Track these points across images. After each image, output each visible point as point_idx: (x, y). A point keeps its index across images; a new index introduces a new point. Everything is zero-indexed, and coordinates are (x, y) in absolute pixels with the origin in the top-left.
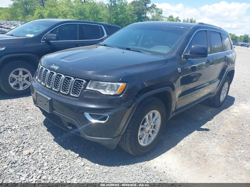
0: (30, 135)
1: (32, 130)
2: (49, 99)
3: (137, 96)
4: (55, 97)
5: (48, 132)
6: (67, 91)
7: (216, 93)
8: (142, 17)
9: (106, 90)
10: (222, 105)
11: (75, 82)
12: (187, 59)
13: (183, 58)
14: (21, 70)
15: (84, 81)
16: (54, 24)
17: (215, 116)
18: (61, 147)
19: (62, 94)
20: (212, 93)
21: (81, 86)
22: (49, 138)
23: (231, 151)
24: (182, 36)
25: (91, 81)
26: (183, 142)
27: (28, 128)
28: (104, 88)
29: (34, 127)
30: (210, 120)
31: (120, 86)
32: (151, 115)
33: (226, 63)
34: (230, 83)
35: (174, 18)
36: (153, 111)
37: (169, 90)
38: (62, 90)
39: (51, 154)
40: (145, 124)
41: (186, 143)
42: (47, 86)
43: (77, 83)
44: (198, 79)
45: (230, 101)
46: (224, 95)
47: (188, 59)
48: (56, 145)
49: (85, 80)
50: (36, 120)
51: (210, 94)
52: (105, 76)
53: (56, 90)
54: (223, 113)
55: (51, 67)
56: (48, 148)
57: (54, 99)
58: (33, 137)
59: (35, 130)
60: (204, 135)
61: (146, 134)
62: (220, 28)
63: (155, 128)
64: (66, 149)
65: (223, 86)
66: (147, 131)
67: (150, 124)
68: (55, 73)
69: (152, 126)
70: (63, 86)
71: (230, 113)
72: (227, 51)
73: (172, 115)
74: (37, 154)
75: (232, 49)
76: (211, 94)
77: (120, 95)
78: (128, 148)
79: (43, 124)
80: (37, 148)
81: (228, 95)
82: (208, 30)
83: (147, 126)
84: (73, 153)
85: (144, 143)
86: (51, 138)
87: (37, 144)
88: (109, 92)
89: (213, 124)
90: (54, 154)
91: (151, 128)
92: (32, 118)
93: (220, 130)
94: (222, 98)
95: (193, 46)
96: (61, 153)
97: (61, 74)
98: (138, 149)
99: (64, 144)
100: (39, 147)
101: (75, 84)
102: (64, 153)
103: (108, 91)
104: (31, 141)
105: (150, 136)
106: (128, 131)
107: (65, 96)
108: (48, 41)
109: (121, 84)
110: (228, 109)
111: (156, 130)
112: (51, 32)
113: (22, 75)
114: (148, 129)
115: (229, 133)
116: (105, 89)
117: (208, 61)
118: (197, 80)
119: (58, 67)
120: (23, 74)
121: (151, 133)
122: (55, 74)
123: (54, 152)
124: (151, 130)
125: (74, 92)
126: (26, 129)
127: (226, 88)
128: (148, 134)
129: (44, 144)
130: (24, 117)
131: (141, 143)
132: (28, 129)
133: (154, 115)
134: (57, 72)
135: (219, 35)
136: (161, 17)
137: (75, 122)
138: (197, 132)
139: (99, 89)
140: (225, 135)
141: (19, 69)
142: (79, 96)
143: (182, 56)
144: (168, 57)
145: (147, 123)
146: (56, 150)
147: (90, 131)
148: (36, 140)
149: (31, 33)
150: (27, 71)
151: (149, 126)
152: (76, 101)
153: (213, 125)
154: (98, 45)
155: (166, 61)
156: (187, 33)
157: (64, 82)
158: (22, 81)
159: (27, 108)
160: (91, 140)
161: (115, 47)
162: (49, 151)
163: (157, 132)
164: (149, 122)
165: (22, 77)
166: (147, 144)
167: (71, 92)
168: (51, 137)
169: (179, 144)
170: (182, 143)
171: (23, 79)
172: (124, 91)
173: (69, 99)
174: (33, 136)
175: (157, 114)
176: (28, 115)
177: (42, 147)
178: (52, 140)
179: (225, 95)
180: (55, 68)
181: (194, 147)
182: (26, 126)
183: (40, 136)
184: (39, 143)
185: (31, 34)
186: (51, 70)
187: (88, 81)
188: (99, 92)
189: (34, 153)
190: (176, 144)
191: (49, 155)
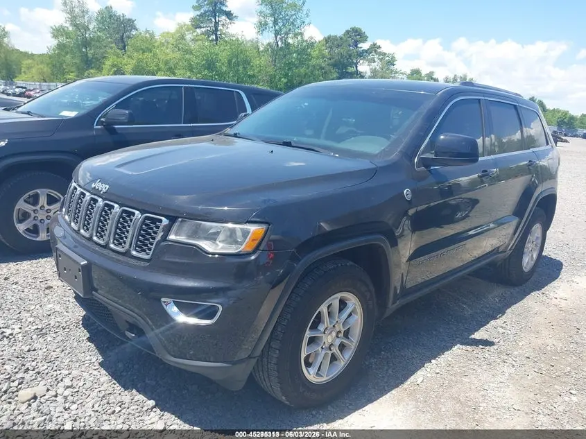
0: (45, 350)
1: (52, 339)
2: (82, 263)
3: (295, 258)
4: (97, 259)
5: (89, 343)
6: (125, 243)
7: (510, 250)
8: (347, 72)
9: (218, 242)
10: (527, 280)
11: (143, 223)
12: (427, 166)
13: (418, 167)
14: (43, 194)
15: (165, 221)
16: (127, 86)
17: (509, 306)
18: (115, 381)
19: (114, 251)
20: (501, 250)
21: (156, 233)
22: (88, 358)
23: (545, 398)
24: (416, 112)
25: (180, 219)
26: (422, 373)
27: (41, 333)
28: (213, 237)
29: (57, 330)
30: (495, 318)
31: (252, 231)
32: (336, 304)
33: (533, 176)
34: (546, 227)
35: (423, 75)
36: (339, 295)
37: (379, 243)
38: (113, 243)
39: (87, 400)
40: (321, 328)
41: (429, 375)
42: (82, 231)
43: (146, 225)
44: (469, 213)
45: (549, 270)
46: (532, 255)
47: (432, 168)
48: (104, 377)
49: (166, 217)
50: (65, 313)
51: (495, 251)
52: (226, 208)
53: (101, 242)
54: (532, 301)
55: (93, 186)
56: (81, 384)
57: (95, 264)
58: (50, 356)
59: (59, 338)
60: (476, 355)
61: (324, 352)
62: (517, 94)
63: (349, 338)
64: (126, 387)
65: (527, 231)
66: (327, 345)
67: (334, 326)
68: (100, 200)
69: (340, 332)
70: (116, 233)
71: (548, 301)
72: (535, 149)
73: (393, 303)
74: (53, 398)
75: (547, 144)
76: (499, 253)
77: (249, 254)
78: (274, 388)
79: (81, 323)
80: (56, 383)
81: (544, 254)
82: (483, 98)
83: (325, 333)
84: (140, 397)
85: (318, 374)
86: (94, 360)
87: (60, 372)
88: (222, 248)
89: (502, 327)
90: (93, 401)
91: (337, 337)
92: (57, 308)
93: (520, 344)
94: (528, 261)
95: (442, 137)
96: (112, 397)
97: (112, 203)
98: (301, 391)
99: (124, 374)
100: (62, 380)
101: (144, 226)
102: (119, 399)
103: (221, 245)
104: (43, 366)
105: (334, 358)
106: (274, 346)
107: (121, 258)
108: (109, 127)
109: (252, 228)
110: (543, 290)
111: (351, 341)
112: (117, 106)
113: (45, 205)
114: (328, 339)
115: (542, 350)
116: (215, 240)
117: (483, 171)
118: (467, 216)
119: (108, 187)
120: (49, 203)
121: (338, 351)
122: (101, 202)
123: (94, 394)
124: (338, 342)
125: (139, 247)
126: (37, 335)
127: (537, 238)
128: (330, 353)
129: (75, 373)
130: (38, 307)
131: (311, 375)
132: (43, 334)
133: (343, 304)
134: (104, 199)
135: (514, 110)
136: (392, 71)
137: (141, 323)
138: (461, 346)
139: (199, 238)
140: (532, 355)
141: (38, 191)
142: (150, 256)
143: (416, 160)
144: (380, 162)
145: (324, 323)
146: (101, 389)
147: (181, 343)
148: (56, 364)
149: (70, 107)
150: (58, 194)
151: (331, 332)
152: (145, 268)
153: (501, 330)
154: (220, 134)
155: (373, 173)
156: (429, 105)
157: (118, 222)
158: (45, 218)
159: (50, 284)
160: (183, 367)
161: (255, 139)
162: (84, 391)
163: (353, 347)
164: (331, 323)
165: (46, 209)
166: (327, 378)
167: (133, 246)
168: (96, 358)
169: (412, 378)
170: (419, 376)
171: (49, 214)
172: (260, 244)
173: (127, 264)
174: (53, 353)
175: (353, 302)
176: (49, 302)
177: (67, 382)
178: (96, 364)
179: (535, 256)
180: (100, 189)
181: (450, 386)
182: (40, 327)
183: (69, 353)
184: (62, 371)
185: (72, 111)
186: (92, 194)
187: (173, 220)
188: (198, 247)
189: (46, 397)
190: (406, 378)
191: (81, 401)
